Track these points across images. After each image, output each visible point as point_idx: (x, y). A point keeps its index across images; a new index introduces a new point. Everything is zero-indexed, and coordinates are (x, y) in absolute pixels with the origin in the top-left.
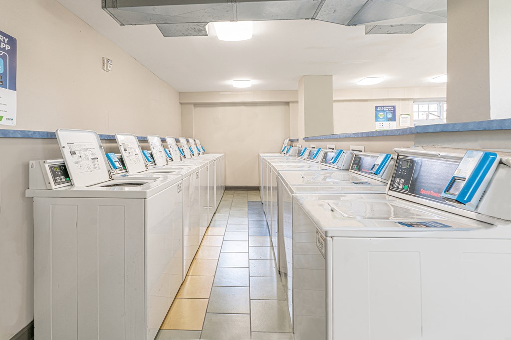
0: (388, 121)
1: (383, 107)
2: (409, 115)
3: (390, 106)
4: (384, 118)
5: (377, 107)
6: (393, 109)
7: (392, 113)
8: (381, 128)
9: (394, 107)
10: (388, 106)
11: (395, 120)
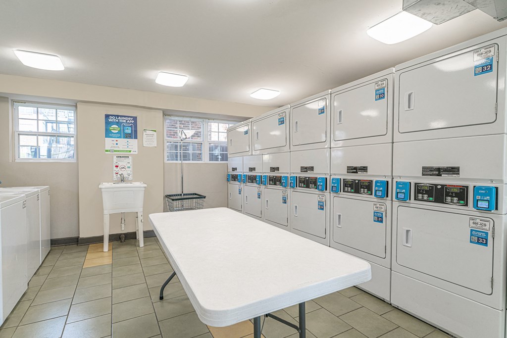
0: (126, 138)
1: (118, 116)
2: (155, 131)
3: (128, 117)
4: (119, 132)
5: (107, 116)
6: (133, 122)
7: (131, 126)
8: (114, 147)
9: (135, 119)
10: (125, 116)
11: (136, 137)
